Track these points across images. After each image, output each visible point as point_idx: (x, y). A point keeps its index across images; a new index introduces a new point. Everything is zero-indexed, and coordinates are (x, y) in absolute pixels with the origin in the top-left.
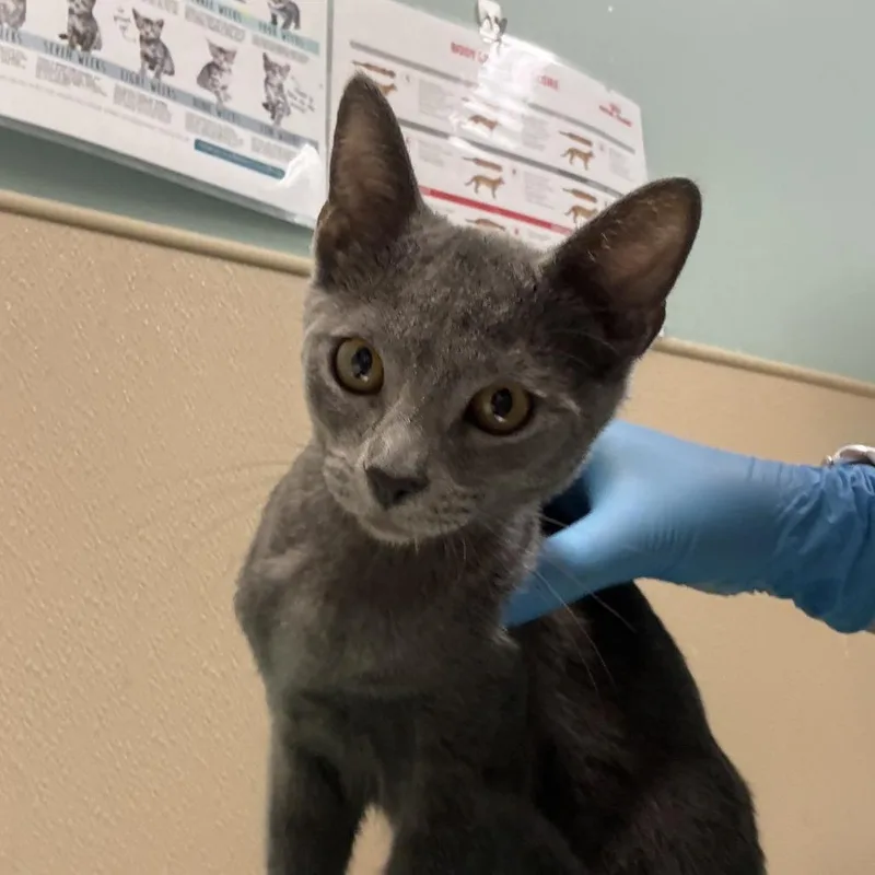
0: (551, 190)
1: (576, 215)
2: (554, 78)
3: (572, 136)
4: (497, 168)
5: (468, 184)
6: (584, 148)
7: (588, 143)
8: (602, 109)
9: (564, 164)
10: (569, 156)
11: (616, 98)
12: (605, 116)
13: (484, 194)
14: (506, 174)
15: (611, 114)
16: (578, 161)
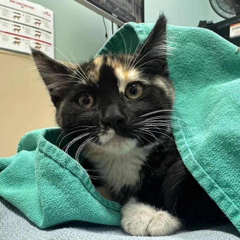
0: (31, 31)
1: (36, 36)
2: (33, 7)
3: (36, 19)
4: (19, 27)
5: (13, 30)
6: (39, 22)
7: (40, 21)
8: (44, 13)
9: (34, 26)
10: (35, 24)
11: (48, 10)
12: (45, 15)
13: (16, 32)
14: (21, 28)
15: (46, 14)
16: (37, 25)
